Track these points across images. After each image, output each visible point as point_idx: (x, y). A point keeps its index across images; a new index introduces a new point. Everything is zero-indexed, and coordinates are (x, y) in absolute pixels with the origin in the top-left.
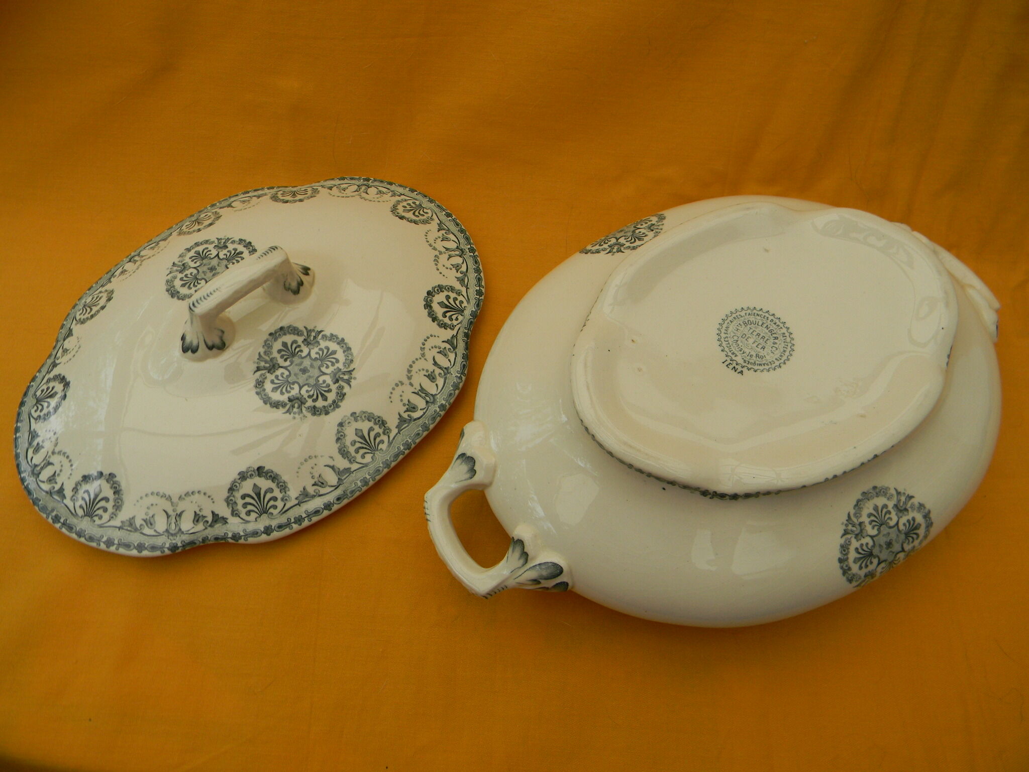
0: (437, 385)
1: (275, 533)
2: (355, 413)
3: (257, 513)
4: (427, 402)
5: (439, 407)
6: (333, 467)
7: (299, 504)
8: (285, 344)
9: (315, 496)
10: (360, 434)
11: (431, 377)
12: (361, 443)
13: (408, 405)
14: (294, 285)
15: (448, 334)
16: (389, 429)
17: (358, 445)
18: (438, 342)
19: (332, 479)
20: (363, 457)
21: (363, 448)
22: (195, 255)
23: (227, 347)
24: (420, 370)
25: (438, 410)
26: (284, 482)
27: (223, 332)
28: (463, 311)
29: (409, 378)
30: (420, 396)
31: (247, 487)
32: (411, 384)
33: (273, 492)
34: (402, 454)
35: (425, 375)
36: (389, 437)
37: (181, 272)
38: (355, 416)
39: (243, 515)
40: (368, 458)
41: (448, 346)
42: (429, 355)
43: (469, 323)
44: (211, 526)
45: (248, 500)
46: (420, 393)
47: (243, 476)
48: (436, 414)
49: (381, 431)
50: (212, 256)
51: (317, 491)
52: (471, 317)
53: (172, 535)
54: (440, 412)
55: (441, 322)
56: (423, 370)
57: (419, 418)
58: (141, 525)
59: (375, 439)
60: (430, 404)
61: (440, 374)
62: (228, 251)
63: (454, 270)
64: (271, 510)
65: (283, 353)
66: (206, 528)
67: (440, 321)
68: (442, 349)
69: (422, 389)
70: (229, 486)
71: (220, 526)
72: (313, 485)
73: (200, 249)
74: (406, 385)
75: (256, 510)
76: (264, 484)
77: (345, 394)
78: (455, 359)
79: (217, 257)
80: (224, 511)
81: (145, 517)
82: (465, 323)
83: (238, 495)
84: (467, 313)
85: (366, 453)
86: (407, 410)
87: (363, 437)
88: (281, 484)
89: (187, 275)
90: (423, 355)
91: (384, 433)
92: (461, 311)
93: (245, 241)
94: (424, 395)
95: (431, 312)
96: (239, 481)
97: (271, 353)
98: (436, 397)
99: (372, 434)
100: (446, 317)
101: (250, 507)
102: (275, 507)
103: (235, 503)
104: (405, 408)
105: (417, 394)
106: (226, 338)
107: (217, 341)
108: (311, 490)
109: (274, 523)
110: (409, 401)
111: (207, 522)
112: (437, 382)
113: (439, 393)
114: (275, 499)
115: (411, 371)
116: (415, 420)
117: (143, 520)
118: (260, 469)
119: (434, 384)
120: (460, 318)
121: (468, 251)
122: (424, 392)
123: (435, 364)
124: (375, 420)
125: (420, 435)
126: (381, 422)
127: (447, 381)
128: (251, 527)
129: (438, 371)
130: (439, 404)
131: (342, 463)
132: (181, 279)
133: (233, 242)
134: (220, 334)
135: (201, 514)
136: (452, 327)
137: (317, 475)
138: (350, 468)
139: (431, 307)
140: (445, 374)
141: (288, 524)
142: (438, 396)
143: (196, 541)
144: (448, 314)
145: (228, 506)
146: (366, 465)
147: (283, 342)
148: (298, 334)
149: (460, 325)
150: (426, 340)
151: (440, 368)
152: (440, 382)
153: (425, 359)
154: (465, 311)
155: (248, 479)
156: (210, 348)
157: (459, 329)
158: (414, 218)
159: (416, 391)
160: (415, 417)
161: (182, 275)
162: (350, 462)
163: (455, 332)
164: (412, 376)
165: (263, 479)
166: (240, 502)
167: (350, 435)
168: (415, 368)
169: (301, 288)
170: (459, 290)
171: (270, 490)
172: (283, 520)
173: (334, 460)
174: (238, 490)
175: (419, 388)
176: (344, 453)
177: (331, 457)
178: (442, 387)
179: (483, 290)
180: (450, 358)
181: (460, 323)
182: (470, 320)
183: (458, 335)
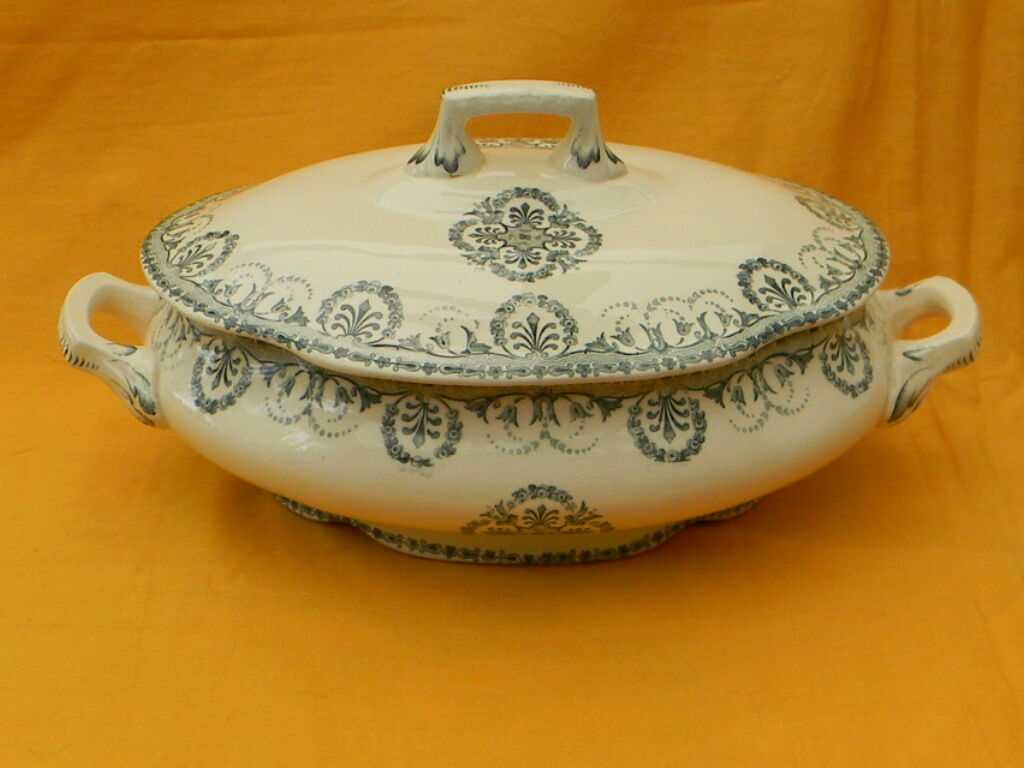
0: (682, 340)
1: (346, 359)
2: (546, 298)
3: (345, 330)
4: (652, 346)
5: (664, 359)
6: (469, 334)
7: (397, 347)
8: (526, 207)
9: (424, 350)
10: (534, 321)
11: (682, 328)
12: (527, 331)
13: (623, 332)
14: (585, 152)
15: (749, 308)
16: (575, 340)
17: (521, 331)
18: (726, 304)
19: (459, 343)
20: (517, 347)
21: (524, 337)
23: (458, 176)
24: (672, 311)
25: (660, 361)
26: (401, 316)
27: (464, 151)
28: (796, 305)
29: (650, 308)
30: (649, 335)
31: (356, 300)
32: (647, 317)
33: (379, 319)
35: (675, 320)
36: (568, 347)
38: (543, 299)
39: (328, 326)
40: (522, 352)
41: (737, 317)
42: (700, 307)
43: (793, 320)
44: (286, 321)
45: (347, 313)
46: (651, 332)
47: (362, 287)
48: (653, 363)
49: (563, 335)
51: (430, 347)
52: (802, 317)
53: (241, 310)
54: (661, 366)
55: (751, 293)
56: (678, 314)
57: (625, 354)
58: (221, 290)
59: (548, 338)
60: (655, 350)
61: (697, 332)
63: (826, 270)
64: (363, 337)
65: (517, 214)
66: (279, 321)
67: (751, 291)
68: (724, 314)
69: (657, 331)
70: (338, 289)
71: (295, 325)
72: (432, 338)
74: (639, 312)
75: (346, 328)
76: (378, 304)
77: (551, 275)
78: (735, 334)
80: (312, 312)
81: (230, 284)
82: (787, 318)
83: (341, 302)
84: (801, 310)
85: (523, 345)
86: (617, 337)
87: (534, 327)
88: (397, 316)
90: (691, 301)
91: (565, 340)
92: (793, 304)
94: (654, 337)
95: (745, 276)
96: (354, 289)
97: (502, 206)
98: (669, 349)
99: (548, 332)
100: (764, 293)
101: (342, 322)
102: (369, 335)
103: (331, 309)
104: (615, 333)
105: (646, 330)
106: (462, 161)
107: (450, 158)
108: (424, 342)
109: (353, 350)
110: (627, 330)
111: (286, 315)
112: (685, 338)
113: (679, 348)
114: (376, 327)
115: (659, 304)
116: (619, 353)
117: (226, 285)
118: (387, 289)
119: (680, 336)
120: (785, 308)
121: (869, 270)
122: (658, 335)
123: (701, 319)
124: (565, 320)
125: (612, 371)
126: (570, 326)
127: (700, 344)
128: (325, 341)
129: (697, 327)
130: (666, 356)
131: (485, 337)
134: (459, 150)
135: (287, 303)
136: (763, 308)
137: (444, 331)
138: (490, 348)
139: (750, 271)
140: (705, 337)
141: (367, 360)
142: (673, 350)
143: (258, 329)
144: (768, 294)
145: (321, 308)
146: (513, 357)
147: (525, 204)
148: (550, 207)
149: (777, 313)
150: (709, 291)
151: (705, 328)
152: (690, 339)
153: (691, 307)
154: (799, 307)
155: (364, 293)
156: (438, 162)
157: (773, 316)
159: (647, 327)
160: (621, 350)
162: (496, 341)
163: (761, 314)
164: (655, 309)
165: (381, 300)
166: (337, 310)
167: (521, 314)
168: (667, 305)
169: (593, 165)
170: (812, 287)
171: (379, 316)
172: (367, 352)
173: (477, 327)
174: (345, 298)
175: (655, 327)
176: (496, 328)
177: (477, 323)
178: (689, 344)
179: (850, 307)
180: (728, 328)
181: (781, 312)
182: (798, 318)
183: (764, 319)
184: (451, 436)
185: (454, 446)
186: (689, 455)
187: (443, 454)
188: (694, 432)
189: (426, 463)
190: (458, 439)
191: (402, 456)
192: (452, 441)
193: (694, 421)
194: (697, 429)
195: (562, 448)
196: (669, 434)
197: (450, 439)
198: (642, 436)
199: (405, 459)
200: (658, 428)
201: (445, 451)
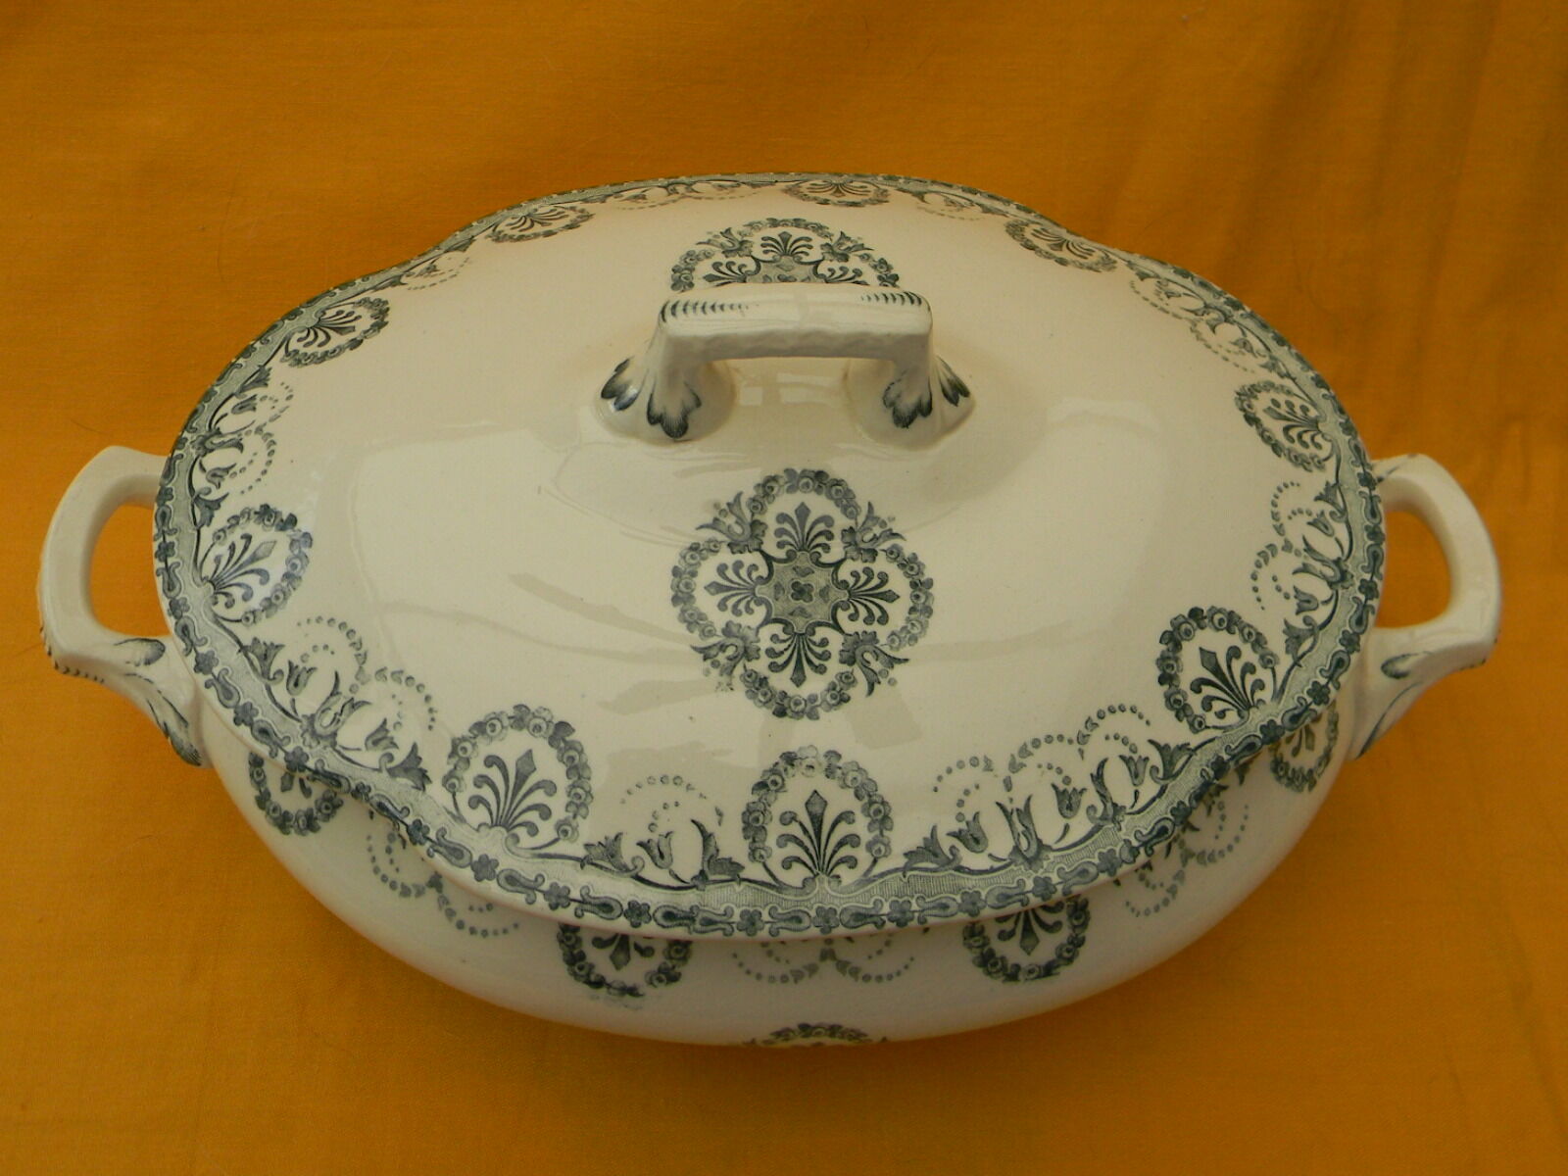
0: (1067, 828)
1: (493, 884)
2: (839, 756)
3: (491, 814)
4: (1017, 849)
5: (1036, 880)
6: (706, 837)
7: (583, 862)
8: (803, 511)
9: (628, 870)
10: (817, 809)
11: (1067, 801)
12: (805, 831)
13: (968, 823)
14: (908, 402)
15: (1176, 733)
16: (887, 845)
17: (794, 829)
18: (1139, 734)
19: (688, 859)
20: (787, 864)
21: (800, 843)
22: (779, 239)
23: (686, 441)
24: (1050, 767)
25: (1030, 885)
26: (589, 793)
27: (698, 403)
28: (1248, 706)
29: (1015, 767)
30: (1011, 824)
31: (511, 746)
32: (1008, 785)
33: (551, 795)
34: (875, 923)
35: (1054, 787)
36: (875, 861)
37: (727, 252)
38: (833, 761)
39: (463, 799)
40: (796, 875)
41: (1156, 759)
43: (1244, 744)
44: (392, 772)
45: (494, 774)
46: (1015, 817)
47: (521, 718)
48: (1017, 891)
49: (866, 837)
50: (805, 259)
51: (639, 863)
52: (1258, 733)
53: (314, 734)
54: (1030, 895)
55: (1179, 697)
56: (1060, 771)
57: (971, 872)
58: (280, 672)
59: (841, 844)
60: (1021, 860)
61: (1092, 808)
62: (841, 268)
63: (1293, 604)
64: (521, 832)
65: (787, 526)
66: (379, 770)
67: (1179, 692)
68: (1136, 757)
69: (1025, 813)
70: (480, 718)
71: (406, 785)
72: (641, 844)
73: (796, 233)
74: (996, 776)
75: (494, 808)
76: (549, 765)
77: (848, 700)
78: (1153, 800)
79: (812, 266)
80: (436, 763)
81: (296, 662)
82: (1236, 739)
83: (485, 748)
84: (1257, 718)
85: (798, 860)
86: (958, 835)
87: (817, 820)
88: (579, 791)
89: (733, 263)
90: (1082, 739)
91: (869, 847)
92: (1244, 705)
93: (889, 268)
94: (1020, 828)
95: (1169, 658)
96: (506, 722)
97: (763, 510)
98: (1045, 853)
99: (843, 830)
100: (1199, 691)
101: (486, 792)
102: (533, 830)
103: (468, 761)
104: (956, 826)
105: (1007, 815)
106: (695, 417)
107: (674, 413)
108: (629, 851)
109: (506, 863)
110: (976, 817)
111: (391, 758)
112: (1071, 822)
113: (1059, 850)
114: (545, 812)
115: (1030, 754)
116: (960, 869)
117: (290, 663)
118: (563, 727)
119: (1063, 822)
120: (1232, 717)
121: (1358, 584)
122: (1027, 823)
123: (1098, 778)
124: (871, 803)
125: (949, 911)
126: (879, 817)
127: (1096, 836)
128: (458, 835)
129: (1091, 797)
130: (1040, 873)
131: (732, 844)
132: (716, 266)
133: (866, 258)
134: (690, 402)
135: (392, 733)
136: (1197, 725)
137: (662, 829)
138: (741, 867)
139: (1178, 646)
140: (1104, 818)
141: (530, 888)
142: (1052, 855)
143: (343, 781)
144: (1208, 690)
145: (450, 756)
146: (778, 886)
147: (803, 504)
148: (844, 510)
149: (1218, 733)
150: (1112, 711)
151: (1104, 796)
152: (1080, 826)
153: (1081, 752)
154: (1253, 710)
155: (525, 731)
156: (654, 419)
157: (1211, 740)
158: (1280, 437)
159: (1009, 807)
160: (964, 864)
161: (724, 260)
162: (753, 854)
163: (1195, 740)
164: (1023, 765)
165: (554, 752)
166: (477, 767)
167: (793, 797)
168: (1042, 755)
169: (919, 420)
170: (1272, 655)
171: (549, 787)
172: (528, 869)
173: (720, 824)
174: (491, 739)
175: (1021, 805)
176: (753, 825)
177: (720, 814)
178: (1076, 840)
180: (1141, 789)
181: (1224, 729)
182: (1252, 738)
183: (1198, 752)
184: (673, 954)
185: (677, 970)
186: (1058, 966)
187: (660, 980)
188: (1071, 931)
189: (632, 991)
190: (684, 959)
191: (593, 978)
192: (675, 962)
193: (1070, 916)
194: (1074, 927)
195: (855, 972)
196: (1029, 942)
197: (671, 958)
198: (986, 949)
199: (599, 983)
200: (1012, 934)
201: (663, 977)
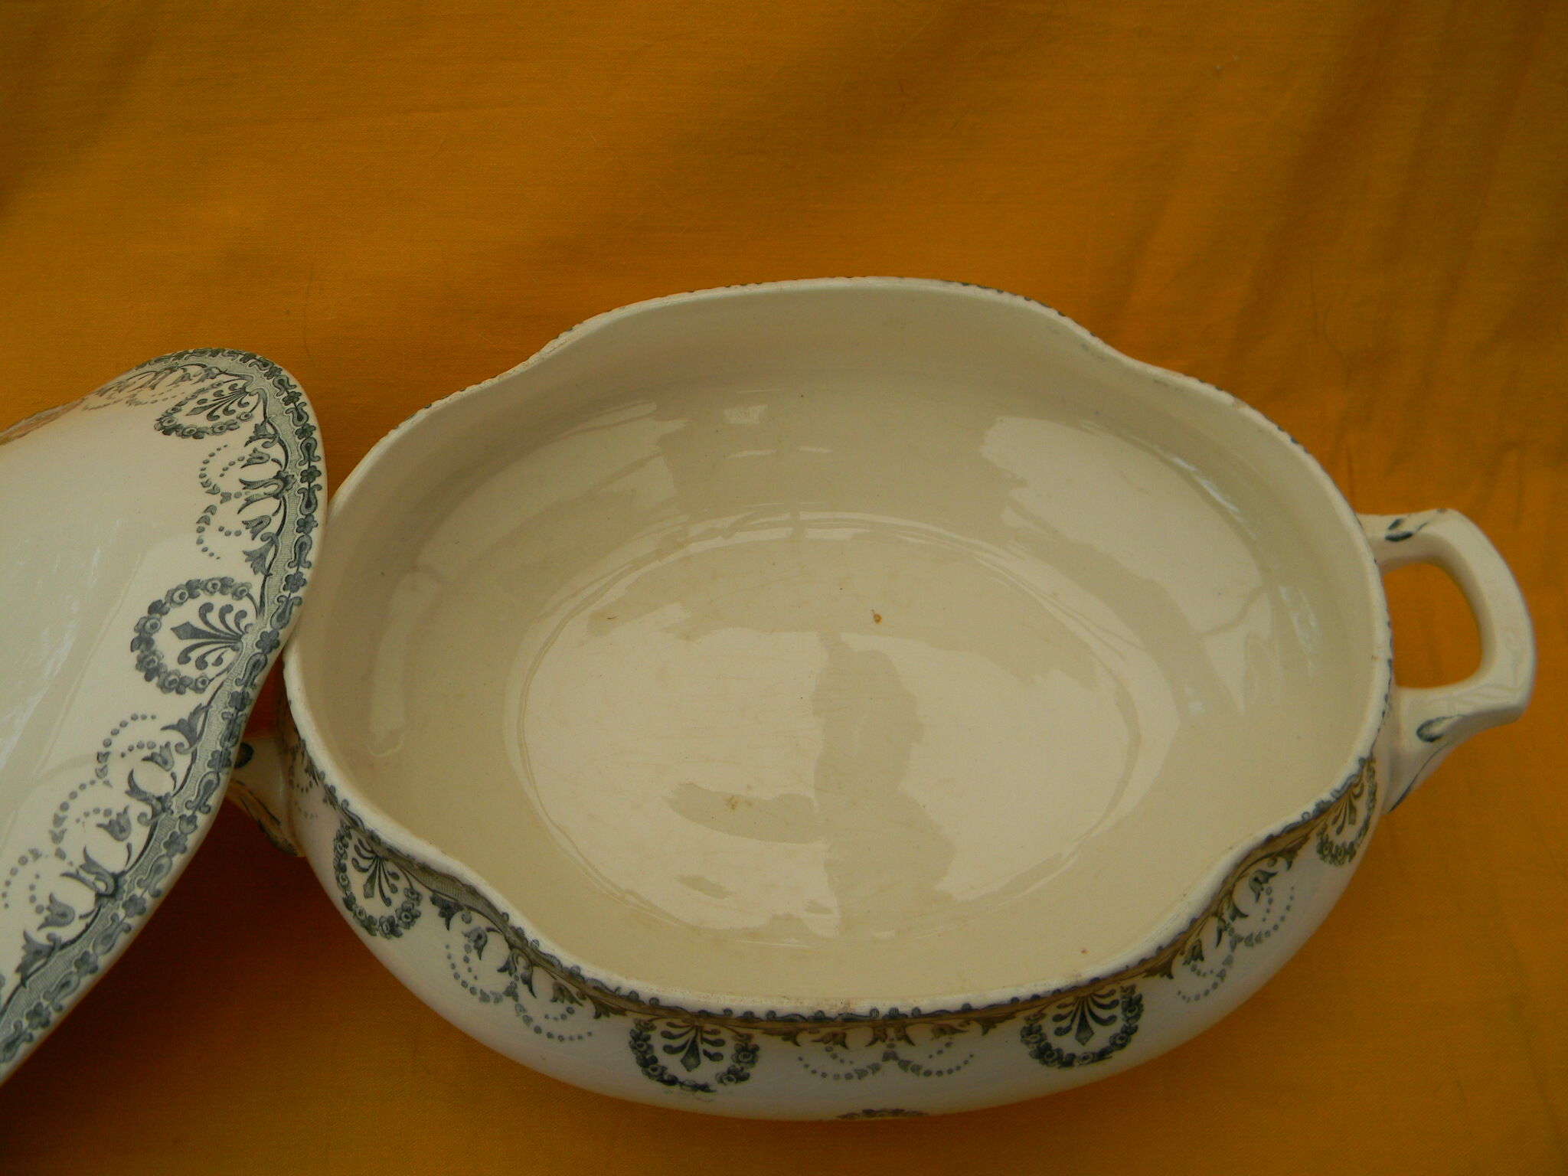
0: (129, 847)
4: (98, 895)
5: (124, 906)
11: (116, 828)
13: (48, 908)
15: (183, 705)
18: (151, 733)
24: (87, 814)
25: (122, 912)
28: (239, 638)
29: (57, 838)
30: (83, 881)
32: (61, 854)
34: (26, 1042)
35: (100, 826)
41: (176, 737)
42: (118, 773)
43: (249, 668)
46: (83, 874)
48: (115, 925)
52: (257, 650)
55: (172, 678)
56: (97, 811)
57: (73, 942)
60: (105, 900)
61: (143, 815)
63: (246, 534)
67: (170, 674)
68: (157, 750)
69: (89, 864)
74: (47, 856)
78: (189, 769)
82: (240, 671)
84: (249, 641)
86: (47, 923)
90: (102, 772)
92: (233, 639)
94: (91, 878)
95: (146, 657)
98: (121, 881)
100: (188, 660)
104: (40, 919)
105: (75, 876)
110: (51, 899)
112: (131, 840)
113: (131, 868)
115: (64, 818)
116: (64, 946)
119: (123, 845)
120: (229, 656)
121: (299, 478)
122: (94, 870)
123: (134, 790)
125: (73, 985)
127: (156, 833)
129: (137, 808)
130: (125, 897)
136: (199, 686)
139: (149, 642)
140: (155, 814)
142: (127, 877)
144: (196, 654)
149: (224, 676)
150: (115, 733)
151: (146, 799)
152: (138, 837)
153: (107, 783)
154: (245, 636)
157: (220, 687)
159: (72, 870)
160: (64, 940)
163: (204, 698)
164: (63, 832)
168: (77, 808)
170: (242, 585)
175: (82, 860)
178: (141, 848)
179: (307, 573)
180: (174, 770)
181: (227, 670)
182: (254, 658)
183: (213, 704)
